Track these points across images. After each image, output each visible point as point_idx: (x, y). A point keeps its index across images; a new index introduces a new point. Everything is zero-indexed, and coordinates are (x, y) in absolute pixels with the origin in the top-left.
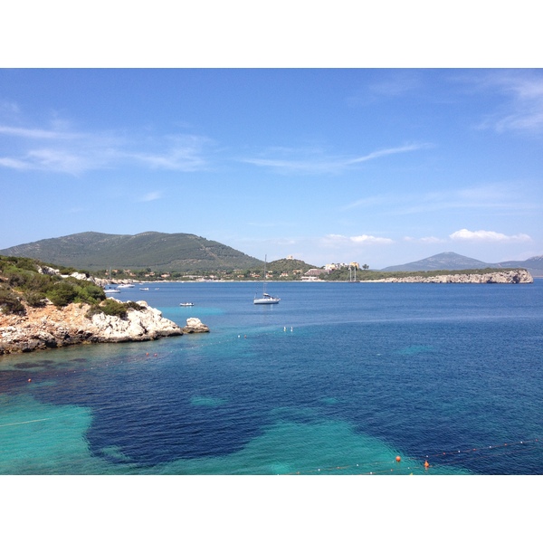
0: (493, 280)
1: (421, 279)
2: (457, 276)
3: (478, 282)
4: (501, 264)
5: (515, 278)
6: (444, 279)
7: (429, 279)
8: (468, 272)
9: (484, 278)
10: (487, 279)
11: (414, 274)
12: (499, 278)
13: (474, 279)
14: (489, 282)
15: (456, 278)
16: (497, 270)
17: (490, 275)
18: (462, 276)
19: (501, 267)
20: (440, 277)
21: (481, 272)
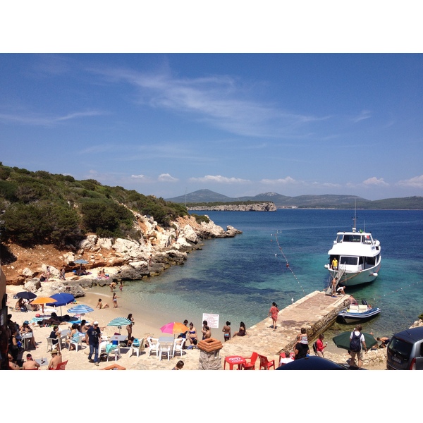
0: (253, 209)
1: (207, 208)
2: (230, 206)
3: (244, 210)
4: (240, 198)
5: (266, 207)
6: (222, 208)
7: (212, 208)
8: (238, 203)
9: (248, 207)
10: (249, 208)
11: (200, 205)
12: (258, 208)
13: (241, 208)
14: (251, 210)
15: (230, 207)
16: (256, 203)
17: (251, 205)
18: (234, 206)
19: (240, 201)
20: (220, 207)
21: (246, 203)
